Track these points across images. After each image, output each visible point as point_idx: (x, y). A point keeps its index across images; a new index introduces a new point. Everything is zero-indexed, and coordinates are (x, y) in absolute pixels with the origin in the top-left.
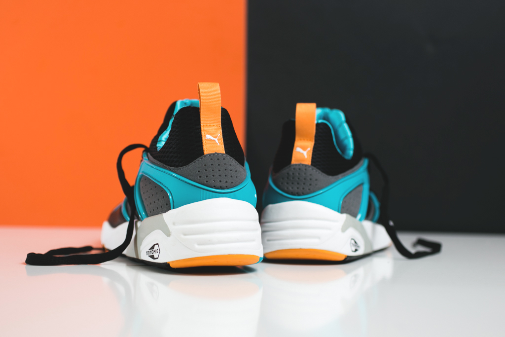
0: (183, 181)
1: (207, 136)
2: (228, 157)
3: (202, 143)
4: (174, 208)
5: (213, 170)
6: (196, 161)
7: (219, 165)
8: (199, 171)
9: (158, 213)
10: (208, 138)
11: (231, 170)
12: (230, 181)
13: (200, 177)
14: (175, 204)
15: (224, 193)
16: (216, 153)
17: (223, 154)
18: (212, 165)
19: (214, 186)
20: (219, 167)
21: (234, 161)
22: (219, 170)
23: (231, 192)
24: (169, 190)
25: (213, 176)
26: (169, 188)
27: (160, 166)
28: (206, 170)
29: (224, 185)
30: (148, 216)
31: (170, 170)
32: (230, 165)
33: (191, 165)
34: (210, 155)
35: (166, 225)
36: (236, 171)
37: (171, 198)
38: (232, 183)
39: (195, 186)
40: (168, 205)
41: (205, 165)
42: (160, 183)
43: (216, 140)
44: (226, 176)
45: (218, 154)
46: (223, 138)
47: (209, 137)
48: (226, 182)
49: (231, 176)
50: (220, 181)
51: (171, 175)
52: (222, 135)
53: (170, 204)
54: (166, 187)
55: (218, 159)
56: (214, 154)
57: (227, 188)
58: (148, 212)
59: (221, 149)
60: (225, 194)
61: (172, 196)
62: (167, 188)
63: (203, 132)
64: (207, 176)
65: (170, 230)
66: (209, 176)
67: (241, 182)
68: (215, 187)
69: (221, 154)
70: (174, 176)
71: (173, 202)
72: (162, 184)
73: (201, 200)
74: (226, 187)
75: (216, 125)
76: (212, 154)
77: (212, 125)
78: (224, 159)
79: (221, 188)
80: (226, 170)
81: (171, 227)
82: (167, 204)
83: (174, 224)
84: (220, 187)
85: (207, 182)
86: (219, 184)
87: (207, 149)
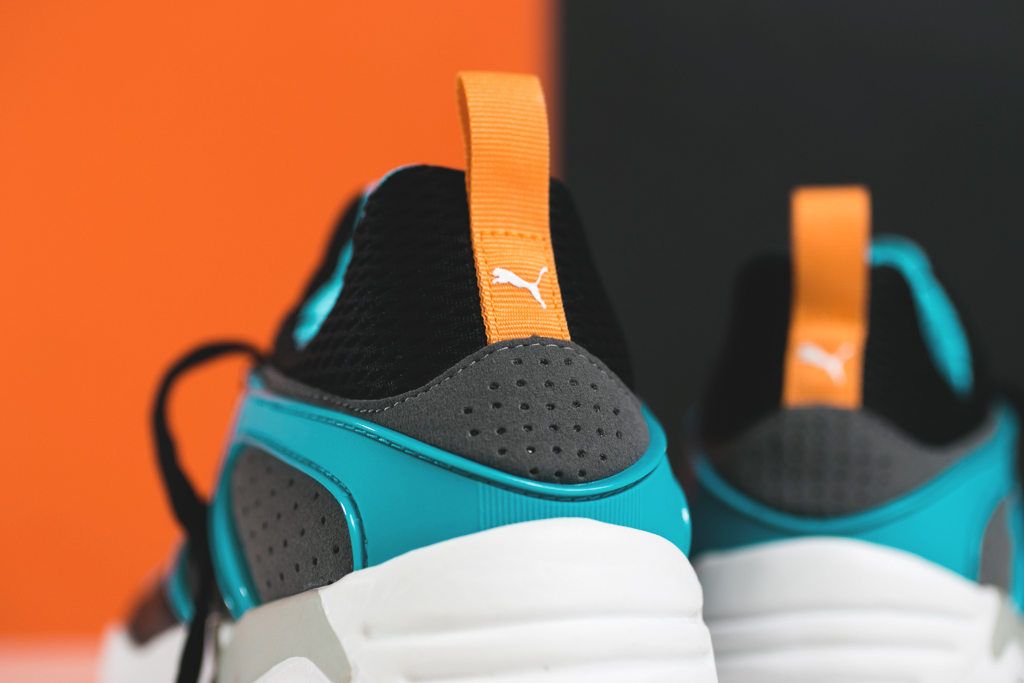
0: (403, 450)
1: (497, 271)
2: (583, 356)
3: (477, 300)
4: (365, 565)
5: (525, 406)
6: (458, 369)
7: (549, 384)
8: (468, 411)
9: (298, 589)
10: (502, 280)
11: (597, 407)
12: (595, 450)
13: (475, 433)
14: (369, 548)
15: (573, 499)
16: (535, 338)
17: (561, 344)
18: (521, 383)
19: (534, 471)
20: (549, 392)
21: (605, 372)
22: (552, 407)
23: (602, 496)
24: (344, 489)
25: (529, 428)
26: (346, 483)
27: (309, 401)
28: (497, 405)
29: (573, 466)
30: (258, 599)
31: (350, 412)
32: (593, 386)
33: (434, 385)
34: (512, 344)
35: (332, 639)
36: (616, 412)
37: (352, 521)
38: (604, 457)
39: (452, 469)
40: (341, 552)
41: (495, 386)
42: (310, 464)
43: (533, 288)
44: (578, 428)
45: (544, 341)
46: (560, 282)
47: (504, 276)
48: (581, 453)
49: (600, 431)
50: (557, 450)
51: (356, 430)
52: (554, 271)
53: (349, 547)
54: (331, 479)
55: (545, 362)
56: (526, 343)
57: (585, 477)
58: (261, 585)
59: (555, 324)
60: (576, 504)
61: (358, 515)
62: (338, 483)
63: (479, 257)
64: (502, 431)
65: (352, 658)
66: (509, 428)
67: (634, 457)
68: (536, 475)
69: (553, 341)
70: (365, 434)
71: (363, 537)
72: (318, 469)
73: (478, 529)
74: (582, 473)
75: (529, 234)
76: (520, 341)
77: (515, 232)
78: (568, 362)
79: (562, 478)
80: (577, 404)
81: (353, 646)
82: (336, 550)
83: (366, 632)
84: (559, 474)
85: (502, 451)
86: (548, 461)
87: (501, 323)
